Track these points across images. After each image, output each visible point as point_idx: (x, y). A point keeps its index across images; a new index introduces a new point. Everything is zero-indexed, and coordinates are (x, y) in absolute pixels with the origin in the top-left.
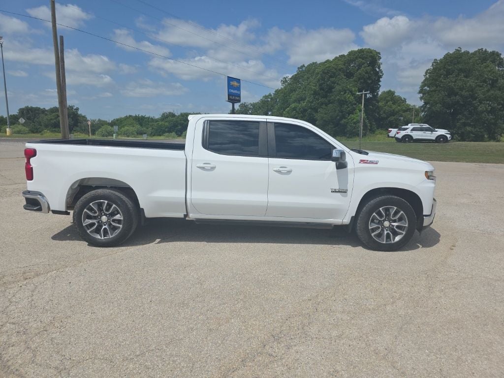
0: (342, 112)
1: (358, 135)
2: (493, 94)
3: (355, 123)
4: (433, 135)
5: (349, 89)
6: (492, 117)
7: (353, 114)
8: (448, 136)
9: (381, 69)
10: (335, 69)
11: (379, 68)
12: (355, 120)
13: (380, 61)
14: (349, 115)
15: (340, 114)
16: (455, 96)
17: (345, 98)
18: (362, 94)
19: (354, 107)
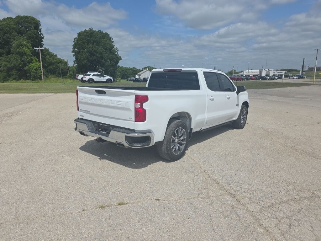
0: (23, 61)
1: (40, 78)
2: (111, 56)
3: (35, 70)
4: (104, 78)
5: (25, 45)
6: (112, 69)
7: (31, 63)
8: (112, 79)
9: (42, 32)
10: (9, 28)
11: (41, 32)
12: (35, 68)
13: (40, 27)
14: (29, 64)
15: (22, 63)
16: (94, 56)
17: (24, 51)
18: (39, 50)
19: (31, 58)
